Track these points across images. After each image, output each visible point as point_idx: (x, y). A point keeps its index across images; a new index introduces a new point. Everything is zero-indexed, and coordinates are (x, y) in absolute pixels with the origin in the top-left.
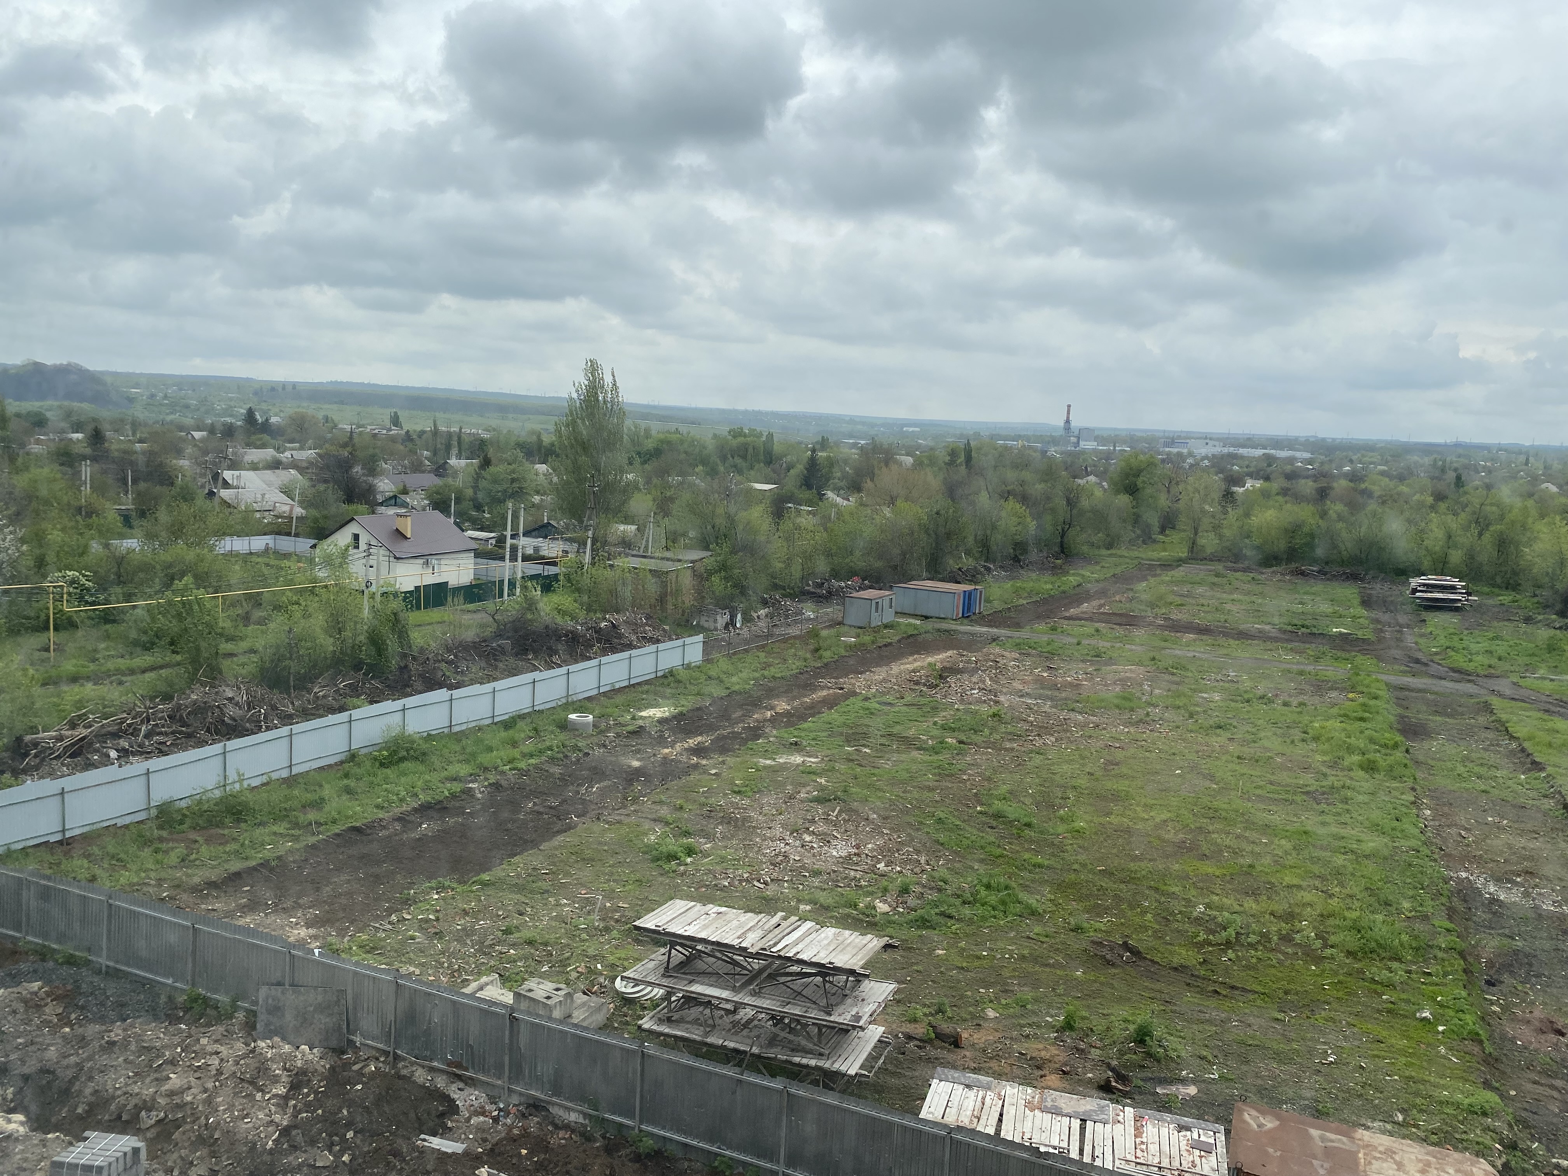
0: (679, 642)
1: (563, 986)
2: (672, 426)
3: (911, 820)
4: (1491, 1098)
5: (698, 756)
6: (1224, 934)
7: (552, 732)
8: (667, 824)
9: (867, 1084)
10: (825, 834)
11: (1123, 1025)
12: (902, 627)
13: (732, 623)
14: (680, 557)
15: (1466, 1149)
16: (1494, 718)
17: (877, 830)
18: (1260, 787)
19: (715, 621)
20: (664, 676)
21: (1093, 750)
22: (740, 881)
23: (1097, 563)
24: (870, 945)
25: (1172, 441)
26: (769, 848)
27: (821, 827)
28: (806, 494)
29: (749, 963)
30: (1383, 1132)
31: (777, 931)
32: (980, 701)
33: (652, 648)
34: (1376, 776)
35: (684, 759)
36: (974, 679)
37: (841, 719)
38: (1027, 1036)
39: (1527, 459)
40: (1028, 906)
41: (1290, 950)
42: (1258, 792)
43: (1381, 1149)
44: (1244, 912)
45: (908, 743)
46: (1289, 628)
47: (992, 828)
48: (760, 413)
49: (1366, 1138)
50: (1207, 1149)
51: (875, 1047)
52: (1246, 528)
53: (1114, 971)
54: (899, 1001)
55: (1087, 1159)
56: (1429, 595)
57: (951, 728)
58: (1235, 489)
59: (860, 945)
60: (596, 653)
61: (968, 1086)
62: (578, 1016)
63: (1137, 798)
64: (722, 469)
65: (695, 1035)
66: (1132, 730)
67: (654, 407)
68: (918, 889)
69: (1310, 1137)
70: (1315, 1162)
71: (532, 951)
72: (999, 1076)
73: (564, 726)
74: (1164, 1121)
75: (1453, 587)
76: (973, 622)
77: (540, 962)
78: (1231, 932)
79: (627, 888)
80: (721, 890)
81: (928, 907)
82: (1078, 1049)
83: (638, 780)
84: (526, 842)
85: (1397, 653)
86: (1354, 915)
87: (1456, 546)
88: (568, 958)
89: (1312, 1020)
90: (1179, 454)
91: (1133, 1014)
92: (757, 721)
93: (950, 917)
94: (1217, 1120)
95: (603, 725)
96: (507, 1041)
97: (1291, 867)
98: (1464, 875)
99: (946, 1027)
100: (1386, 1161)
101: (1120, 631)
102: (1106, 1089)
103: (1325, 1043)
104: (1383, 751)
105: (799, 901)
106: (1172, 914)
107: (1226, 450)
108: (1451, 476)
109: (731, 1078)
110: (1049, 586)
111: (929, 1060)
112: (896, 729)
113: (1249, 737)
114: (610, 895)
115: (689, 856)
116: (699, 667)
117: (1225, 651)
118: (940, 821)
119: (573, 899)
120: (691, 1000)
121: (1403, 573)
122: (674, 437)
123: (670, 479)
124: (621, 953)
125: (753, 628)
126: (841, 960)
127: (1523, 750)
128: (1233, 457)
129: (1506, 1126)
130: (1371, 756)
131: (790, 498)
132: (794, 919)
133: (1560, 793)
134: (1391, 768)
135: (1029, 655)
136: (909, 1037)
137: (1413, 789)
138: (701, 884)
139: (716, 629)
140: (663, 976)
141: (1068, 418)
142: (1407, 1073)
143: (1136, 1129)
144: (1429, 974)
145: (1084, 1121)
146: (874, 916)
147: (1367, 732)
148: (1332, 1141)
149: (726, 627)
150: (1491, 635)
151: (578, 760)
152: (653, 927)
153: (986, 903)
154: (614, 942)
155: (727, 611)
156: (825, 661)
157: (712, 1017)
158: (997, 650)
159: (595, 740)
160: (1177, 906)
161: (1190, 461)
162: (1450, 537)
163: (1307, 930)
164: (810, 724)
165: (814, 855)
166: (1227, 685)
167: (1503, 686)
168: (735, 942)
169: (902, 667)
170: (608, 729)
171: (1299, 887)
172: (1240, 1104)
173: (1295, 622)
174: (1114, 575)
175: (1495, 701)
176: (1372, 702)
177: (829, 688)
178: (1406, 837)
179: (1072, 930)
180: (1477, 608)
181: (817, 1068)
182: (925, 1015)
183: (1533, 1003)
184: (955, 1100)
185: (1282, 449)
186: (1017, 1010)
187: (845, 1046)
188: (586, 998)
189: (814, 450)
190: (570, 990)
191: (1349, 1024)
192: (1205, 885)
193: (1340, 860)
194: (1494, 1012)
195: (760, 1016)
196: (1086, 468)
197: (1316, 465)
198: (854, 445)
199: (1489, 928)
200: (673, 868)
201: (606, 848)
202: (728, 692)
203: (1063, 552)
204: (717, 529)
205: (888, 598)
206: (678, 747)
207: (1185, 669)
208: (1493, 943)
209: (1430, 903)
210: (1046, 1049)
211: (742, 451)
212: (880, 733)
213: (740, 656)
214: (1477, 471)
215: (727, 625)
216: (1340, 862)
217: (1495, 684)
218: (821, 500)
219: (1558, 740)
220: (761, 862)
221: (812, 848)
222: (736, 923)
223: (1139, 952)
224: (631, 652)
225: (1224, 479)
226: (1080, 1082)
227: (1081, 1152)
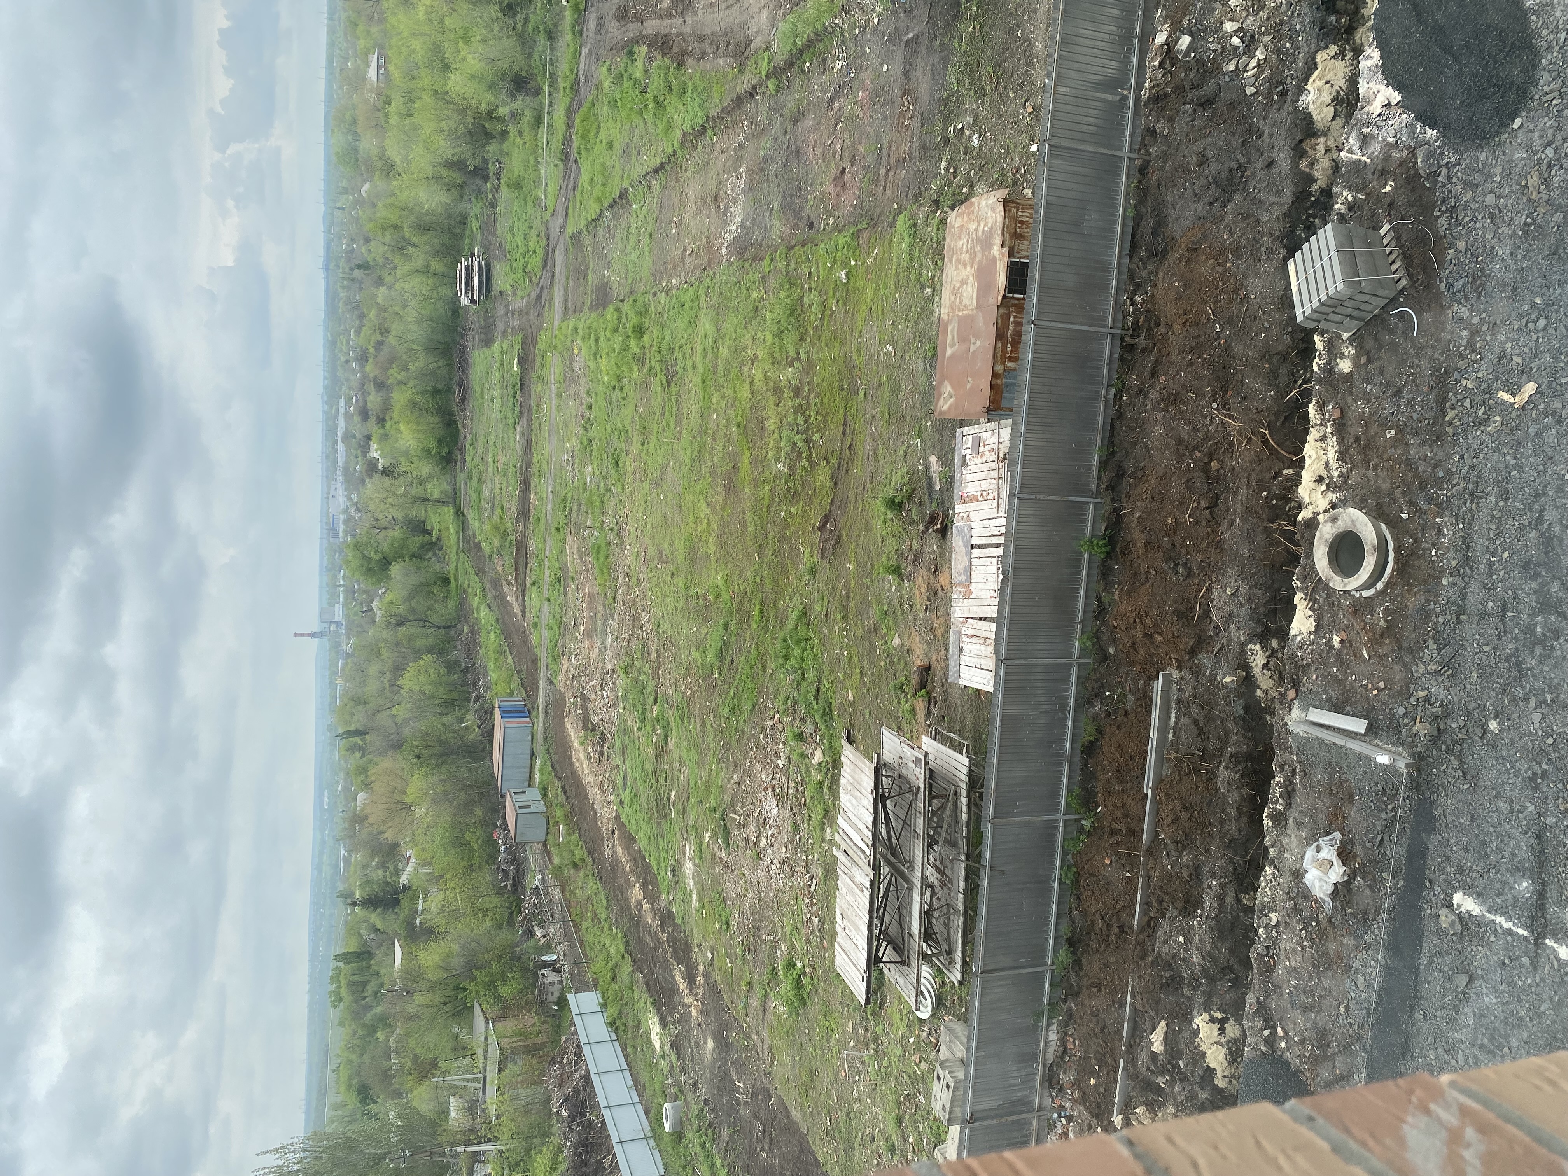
0: (577, 1020)
1: (935, 1074)
2: (330, 1077)
3: (734, 739)
4: (902, 221)
5: (696, 976)
6: (800, 445)
7: (686, 1147)
8: (766, 995)
9: (975, 745)
10: (758, 824)
11: (889, 523)
12: (544, 778)
13: (552, 965)
14: (482, 1039)
15: (943, 235)
16: (585, 231)
17: (748, 773)
18: (668, 425)
19: (552, 984)
20: (616, 1031)
21: (650, 575)
22: (813, 905)
23: (465, 591)
24: (851, 756)
25: (333, 531)
26: (778, 881)
27: (752, 829)
28: (404, 903)
29: (885, 877)
30: (940, 300)
31: (850, 852)
32: (614, 689)
33: (586, 1051)
34: (647, 325)
35: (700, 991)
36: (593, 697)
37: (644, 826)
38: (911, 606)
39: (339, 208)
40: (799, 619)
41: (806, 388)
42: (672, 425)
43: (953, 298)
44: (779, 428)
45: (661, 752)
46: (517, 409)
47: (732, 660)
48: (311, 976)
49: (947, 312)
50: (978, 441)
51: (942, 743)
52: (420, 454)
53: (844, 537)
54: (899, 728)
55: (1002, 540)
56: (476, 288)
57: (643, 713)
58: (380, 467)
59: (852, 766)
60: (597, 1116)
61: (961, 651)
62: (960, 1051)
63: (690, 531)
65: (958, 923)
66: (628, 542)
67: (308, 1104)
68: (797, 723)
69: (953, 356)
70: (972, 350)
71: (907, 1117)
72: (947, 627)
73: (678, 1135)
74: (961, 478)
75: (467, 268)
76: (535, 707)
77: (917, 1106)
78: (797, 438)
79: (834, 1027)
80: (823, 924)
81: (812, 712)
82: (915, 561)
83: (727, 1038)
84: (802, 1151)
85: (533, 315)
86: (769, 336)
87: (428, 266)
88: (909, 1076)
89: (862, 366)
90: (346, 522)
91: (878, 516)
92: (654, 917)
93: (818, 690)
94: (953, 435)
95: (673, 1090)
96: (994, 1122)
97: (735, 392)
98: (724, 250)
99: (915, 680)
100: (961, 294)
101: (533, 563)
102: (944, 532)
103: (879, 354)
104: (624, 320)
105: (823, 841)
106: (788, 490)
107: (340, 478)
108: (357, 273)
109: (990, 877)
110: (492, 636)
111: (945, 693)
112: (649, 768)
113: (623, 437)
114: (842, 1043)
115: (795, 965)
116: (603, 993)
117: (545, 464)
118: (732, 711)
119: (851, 1082)
120: (928, 934)
121: (456, 310)
122: (344, 1075)
123: (394, 1067)
124: (896, 1018)
125: (557, 940)
126: (868, 783)
127: (611, 206)
128: (347, 472)
129: (922, 208)
130: (630, 330)
131: (410, 924)
132: (838, 839)
133: (645, 176)
134: (639, 313)
135: (564, 647)
136: (929, 713)
137: (655, 294)
138: (821, 947)
139: (561, 982)
140: (909, 965)
141: (308, 635)
142: (893, 287)
143: (971, 501)
144: (810, 274)
145: (973, 547)
146: (827, 763)
147: (608, 335)
148: (953, 337)
149: (557, 971)
150: (509, 236)
151: (713, 1110)
152: (865, 983)
153: (801, 658)
154: (887, 1029)
155: (540, 973)
156: (586, 854)
157: (940, 908)
158: (561, 677)
159: (690, 1095)
160: (781, 487)
161: (352, 511)
162: (418, 271)
163: (787, 375)
164: (652, 858)
165: (779, 833)
166: (577, 461)
167: (555, 226)
168: (867, 894)
169: (586, 772)
170: (677, 1083)
171: (752, 383)
172: (936, 414)
173: (510, 404)
174: (477, 574)
175: (570, 230)
176: (581, 333)
177: (614, 846)
178: (698, 298)
179: (814, 577)
180: (486, 248)
181: (968, 796)
182: (907, 702)
183: (822, 193)
184: (973, 662)
185: (337, 426)
186: (890, 618)
187: (944, 771)
188: (943, 1048)
189: (354, 904)
190: (937, 1065)
191: (860, 336)
192: (758, 462)
193: (724, 352)
194: (834, 222)
195: (932, 860)
196: (363, 612)
197: (352, 393)
198: (347, 861)
199: (766, 228)
200: (809, 979)
201: (798, 1058)
202: (626, 956)
203: (455, 626)
204: (447, 1000)
205: (514, 797)
206: (688, 1000)
207: (564, 500)
208: (778, 227)
209: (750, 275)
210: (919, 588)
211: (358, 988)
212: (655, 784)
213: (588, 949)
214: (353, 251)
215: (554, 970)
216: (726, 351)
217: (555, 231)
218: (410, 887)
219: (599, 179)
220: (792, 886)
221: (772, 835)
222: (849, 898)
223: (826, 517)
224: (592, 1075)
225: (371, 476)
226: (942, 555)
227: (998, 545)
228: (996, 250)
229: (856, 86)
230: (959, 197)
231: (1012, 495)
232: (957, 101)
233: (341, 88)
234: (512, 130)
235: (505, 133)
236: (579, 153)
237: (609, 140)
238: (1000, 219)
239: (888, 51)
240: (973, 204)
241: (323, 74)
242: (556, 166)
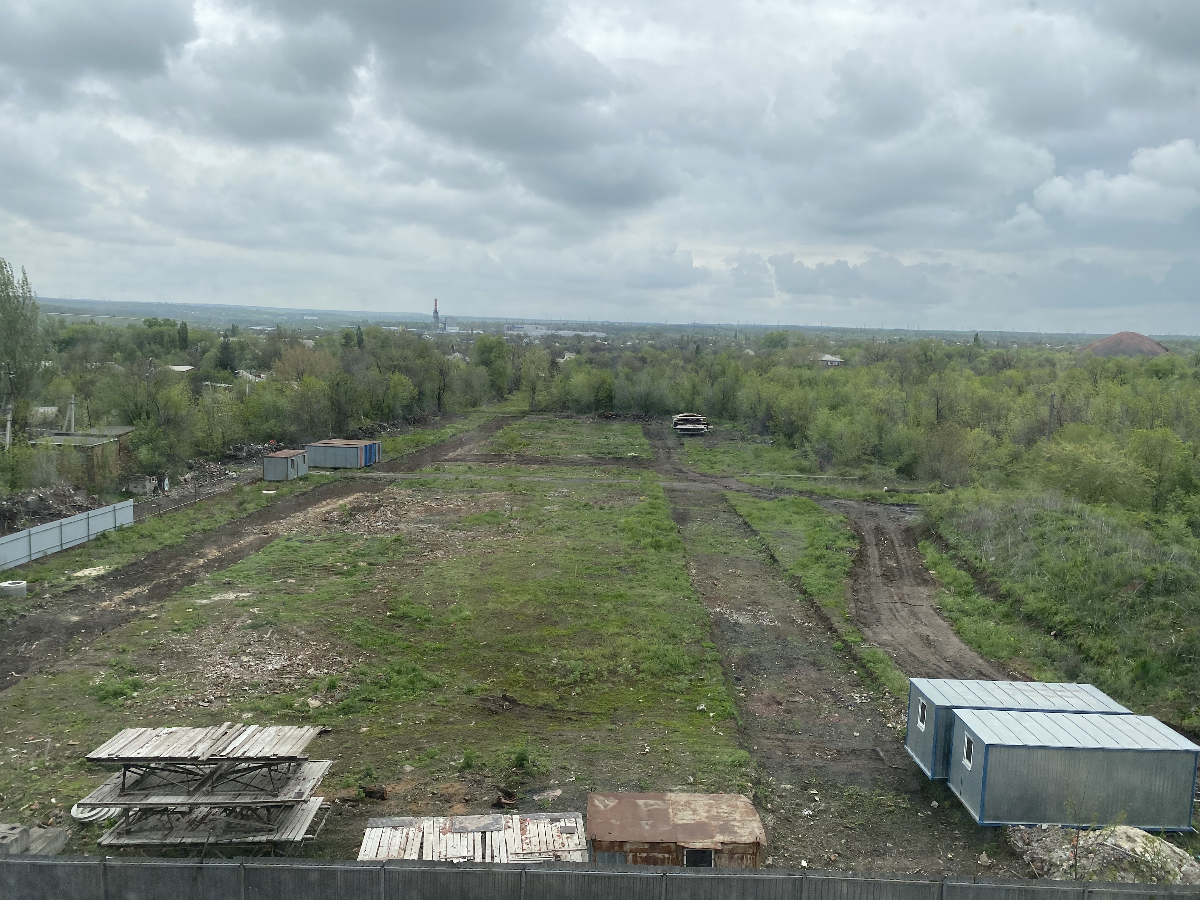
0: (110, 508)
1: (18, 825)
2: (87, 318)
3: (334, 631)
4: (744, 753)
5: (137, 604)
6: (572, 676)
8: (112, 666)
9: (312, 845)
10: (261, 653)
11: (507, 756)
12: (315, 478)
13: (160, 487)
14: (105, 433)
15: (731, 791)
16: (728, 504)
17: (306, 643)
18: (589, 568)
19: (144, 487)
20: (97, 539)
21: (472, 557)
22: (186, 704)
23: (466, 418)
24: (308, 734)
25: (513, 325)
26: (211, 672)
27: (257, 648)
28: (226, 373)
29: (201, 769)
30: (682, 791)
31: (225, 738)
32: (384, 531)
33: (83, 515)
34: (662, 551)
35: (123, 608)
36: (378, 514)
37: (268, 558)
38: (437, 780)
39: (736, 334)
40: (431, 682)
41: (616, 680)
42: (589, 571)
43: (682, 803)
44: (585, 658)
45: (328, 570)
46: (600, 455)
47: (400, 627)
48: (172, 305)
49: (673, 798)
50: (570, 832)
51: (316, 814)
52: (567, 387)
53: (497, 718)
54: (334, 774)
55: (488, 860)
56: (685, 427)
57: (362, 554)
58: (558, 360)
59: (299, 736)
60: (24, 525)
61: (395, 828)
62: (36, 848)
63: (507, 588)
64: (139, 354)
65: (155, 839)
66: (499, 538)
67: (67, 301)
68: (343, 684)
69: (638, 806)
70: (642, 822)
72: (417, 814)
74: (542, 818)
75: (699, 420)
76: (374, 470)
78: (577, 673)
79: (75, 728)
80: (169, 714)
81: (353, 696)
82: (475, 781)
83: (78, 633)
85: (667, 467)
86: (653, 648)
87: (698, 393)
88: (20, 800)
89: (633, 726)
90: (518, 336)
91: (513, 747)
92: (192, 568)
93: (371, 701)
94: (577, 810)
95: (38, 589)
97: (613, 621)
98: (718, 610)
99: (373, 786)
100: (686, 810)
101: (486, 467)
102: (498, 806)
103: (642, 740)
104: (665, 533)
105: (242, 711)
106: (536, 668)
107: (550, 332)
108: (693, 346)
109: (191, 868)
110: (431, 438)
111: (361, 815)
112: (316, 561)
113: (579, 534)
114: (58, 737)
115: (136, 690)
116: (131, 528)
117: (560, 475)
118: (357, 628)
119: (21, 746)
120: (147, 811)
121: (669, 412)
122: (89, 327)
123: (88, 365)
124: (75, 785)
125: (181, 490)
126: (283, 751)
127: (746, 523)
128: (555, 337)
129: (754, 771)
130: (658, 538)
131: (207, 377)
132: (239, 725)
133: (768, 548)
134: (670, 545)
135: (420, 491)
136: (344, 801)
137: (684, 557)
138: (149, 712)
139: (145, 494)
140: (120, 795)
141: (436, 309)
142: (694, 749)
143: (522, 829)
144: (702, 679)
145: (484, 833)
146: (308, 711)
147: (654, 522)
148: (652, 805)
149: (155, 490)
150: (722, 450)
151: (14, 623)
152: (107, 756)
153: (398, 685)
154: (66, 776)
155: (155, 477)
156: (250, 512)
157: (169, 821)
158: (395, 490)
159: (31, 602)
160: (538, 662)
161: (526, 340)
162: (694, 387)
163: (625, 663)
164: (240, 566)
165: (252, 672)
166: (562, 499)
167: (731, 483)
168: (187, 755)
169: (318, 510)
170: (44, 591)
171: (619, 634)
172: (592, 794)
173: (604, 450)
174: (479, 426)
175: (728, 494)
176: (655, 501)
177: (255, 534)
178: (682, 590)
179: (465, 694)
180: (713, 433)
181: (268, 842)
182: (356, 780)
183: (763, 687)
184: (385, 839)
185: (587, 331)
186: (427, 761)
187: (291, 819)
188: (42, 830)
189: (225, 336)
190: (25, 827)
191: (656, 723)
192: (557, 644)
193: (643, 611)
194: (741, 697)
195: (214, 811)
196: (452, 347)
197: (610, 342)
198: (262, 332)
199: (734, 642)
200: (121, 703)
201: (51, 696)
202: (161, 546)
203: (440, 411)
204: (139, 406)
205: (301, 456)
206: (116, 599)
207: (533, 490)
208: (737, 652)
209: (700, 631)
210: (452, 786)
211: (158, 338)
212: (302, 566)
213: (171, 515)
214: (708, 343)
215: (156, 489)
216: (643, 613)
217: (726, 482)
218: (236, 377)
219: (765, 515)
220: (205, 685)
221: (250, 666)
222: (185, 738)
223: (514, 701)
224: (61, 520)
225: (551, 352)
226: (479, 805)
227: (484, 856)
228: (719, 838)
229: (842, 711)
230: (764, 802)
231: (524, 866)
232: (836, 795)
233: (816, 337)
234: (795, 452)
235: (793, 447)
236: (782, 500)
237: (793, 522)
238: (744, 839)
239: (869, 736)
240: (754, 815)
241: (825, 325)
242: (772, 483)
